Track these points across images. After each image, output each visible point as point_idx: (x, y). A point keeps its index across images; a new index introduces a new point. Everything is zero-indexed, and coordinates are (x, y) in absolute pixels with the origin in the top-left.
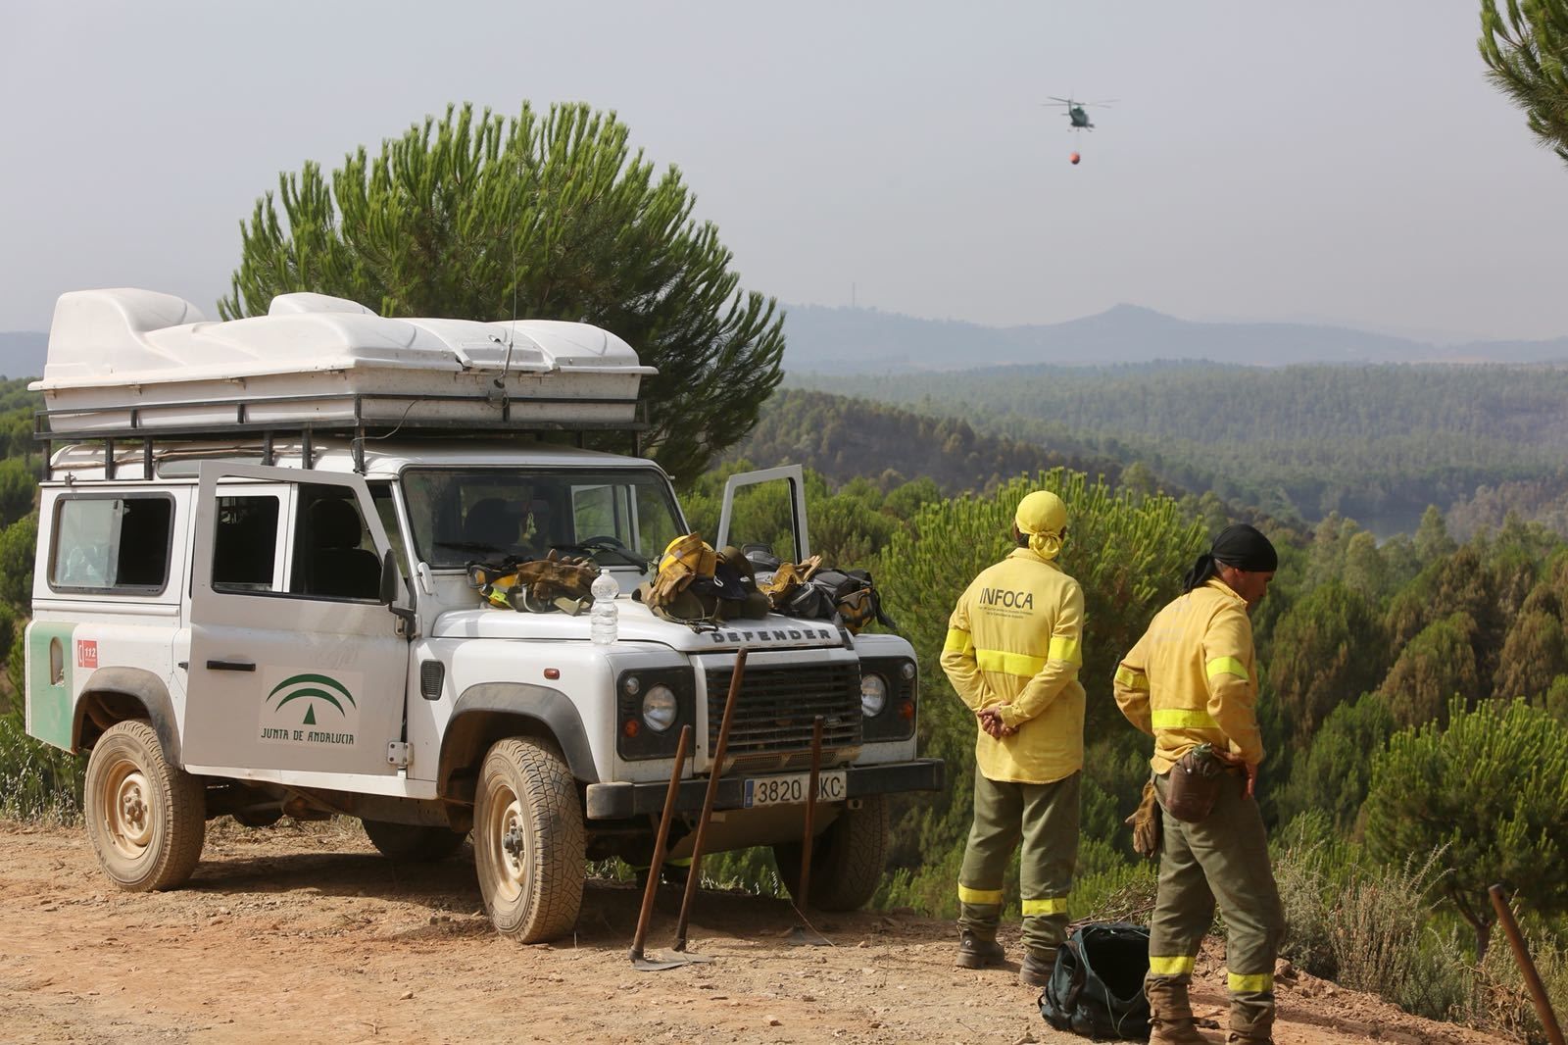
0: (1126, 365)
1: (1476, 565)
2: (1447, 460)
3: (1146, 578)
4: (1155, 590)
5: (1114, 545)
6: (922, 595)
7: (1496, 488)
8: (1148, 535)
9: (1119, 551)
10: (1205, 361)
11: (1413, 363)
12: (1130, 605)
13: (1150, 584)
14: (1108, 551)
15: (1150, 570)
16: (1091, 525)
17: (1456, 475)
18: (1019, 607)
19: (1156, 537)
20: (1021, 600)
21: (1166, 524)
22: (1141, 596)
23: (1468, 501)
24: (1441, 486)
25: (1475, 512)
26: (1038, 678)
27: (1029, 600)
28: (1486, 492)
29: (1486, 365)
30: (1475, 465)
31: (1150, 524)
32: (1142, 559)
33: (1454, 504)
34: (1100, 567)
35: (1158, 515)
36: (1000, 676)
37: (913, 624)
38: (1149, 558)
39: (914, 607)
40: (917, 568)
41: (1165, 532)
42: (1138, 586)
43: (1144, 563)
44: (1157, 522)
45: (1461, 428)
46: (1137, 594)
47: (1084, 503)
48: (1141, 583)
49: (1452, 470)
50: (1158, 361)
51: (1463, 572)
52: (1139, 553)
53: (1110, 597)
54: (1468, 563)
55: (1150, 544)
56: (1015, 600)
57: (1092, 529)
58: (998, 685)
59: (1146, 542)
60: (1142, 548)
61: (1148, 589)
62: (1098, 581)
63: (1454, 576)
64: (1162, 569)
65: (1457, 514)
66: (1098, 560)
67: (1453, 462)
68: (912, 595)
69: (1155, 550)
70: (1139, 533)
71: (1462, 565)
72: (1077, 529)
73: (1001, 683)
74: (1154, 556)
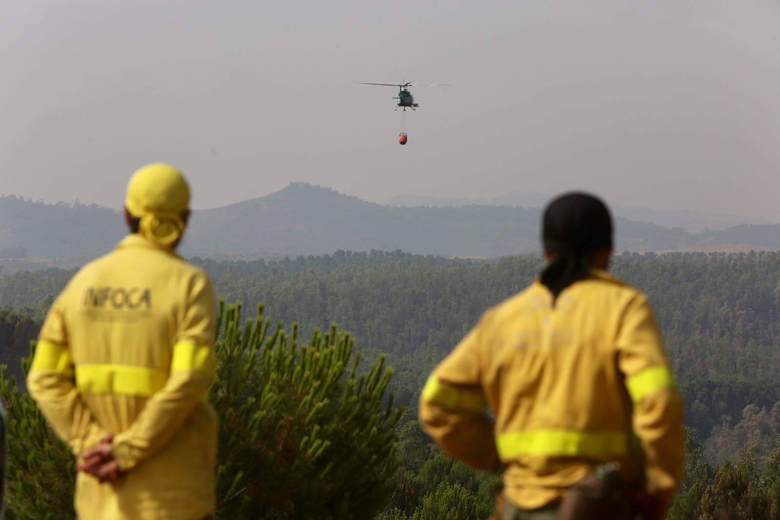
0: (301, 259)
1: (744, 488)
2: (706, 373)
3: (317, 427)
4: (327, 443)
5: (274, 388)
6: (30, 457)
7: (769, 410)
8: (319, 376)
9: (283, 395)
10: (399, 253)
11: (659, 253)
12: (297, 462)
13: (321, 435)
14: (269, 395)
15: (322, 419)
16: (247, 366)
17: (716, 391)
18: (131, 306)
19: (329, 380)
20: (135, 298)
21: (340, 363)
22: (310, 451)
23: (734, 423)
24: (698, 406)
25: (743, 437)
26: (159, 397)
27: (146, 297)
28: (756, 413)
29: (753, 253)
30: (741, 378)
31: (321, 362)
32: (311, 405)
33: (715, 429)
34: (258, 415)
35: (332, 353)
36: (108, 399)
37: (19, 495)
38: (320, 405)
39: (19, 473)
40: (24, 422)
41: (341, 374)
42: (306, 438)
43: (314, 410)
44: (328, 360)
45: (722, 334)
46: (305, 449)
47: (239, 342)
48: (309, 434)
49: (711, 386)
50: (340, 254)
51: (727, 498)
52: (308, 398)
53: (271, 453)
54: (733, 486)
55: (320, 387)
56: (126, 299)
57: (249, 370)
58: (106, 410)
59: (316, 384)
60: (312, 391)
61: (318, 442)
62: (255, 433)
63: (715, 502)
64: (336, 418)
65: (719, 440)
66: (256, 407)
67: (713, 375)
68: (17, 458)
69: (328, 395)
70: (307, 373)
71: (726, 488)
72: (229, 372)
73: (110, 408)
74: (326, 401)
